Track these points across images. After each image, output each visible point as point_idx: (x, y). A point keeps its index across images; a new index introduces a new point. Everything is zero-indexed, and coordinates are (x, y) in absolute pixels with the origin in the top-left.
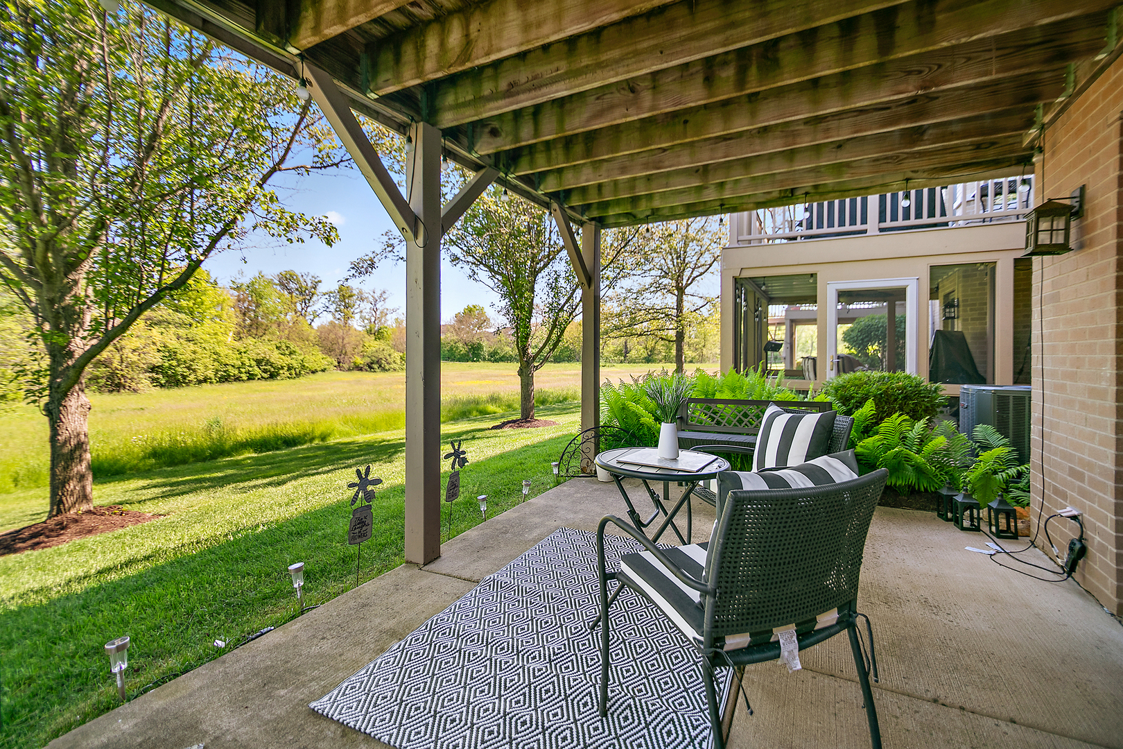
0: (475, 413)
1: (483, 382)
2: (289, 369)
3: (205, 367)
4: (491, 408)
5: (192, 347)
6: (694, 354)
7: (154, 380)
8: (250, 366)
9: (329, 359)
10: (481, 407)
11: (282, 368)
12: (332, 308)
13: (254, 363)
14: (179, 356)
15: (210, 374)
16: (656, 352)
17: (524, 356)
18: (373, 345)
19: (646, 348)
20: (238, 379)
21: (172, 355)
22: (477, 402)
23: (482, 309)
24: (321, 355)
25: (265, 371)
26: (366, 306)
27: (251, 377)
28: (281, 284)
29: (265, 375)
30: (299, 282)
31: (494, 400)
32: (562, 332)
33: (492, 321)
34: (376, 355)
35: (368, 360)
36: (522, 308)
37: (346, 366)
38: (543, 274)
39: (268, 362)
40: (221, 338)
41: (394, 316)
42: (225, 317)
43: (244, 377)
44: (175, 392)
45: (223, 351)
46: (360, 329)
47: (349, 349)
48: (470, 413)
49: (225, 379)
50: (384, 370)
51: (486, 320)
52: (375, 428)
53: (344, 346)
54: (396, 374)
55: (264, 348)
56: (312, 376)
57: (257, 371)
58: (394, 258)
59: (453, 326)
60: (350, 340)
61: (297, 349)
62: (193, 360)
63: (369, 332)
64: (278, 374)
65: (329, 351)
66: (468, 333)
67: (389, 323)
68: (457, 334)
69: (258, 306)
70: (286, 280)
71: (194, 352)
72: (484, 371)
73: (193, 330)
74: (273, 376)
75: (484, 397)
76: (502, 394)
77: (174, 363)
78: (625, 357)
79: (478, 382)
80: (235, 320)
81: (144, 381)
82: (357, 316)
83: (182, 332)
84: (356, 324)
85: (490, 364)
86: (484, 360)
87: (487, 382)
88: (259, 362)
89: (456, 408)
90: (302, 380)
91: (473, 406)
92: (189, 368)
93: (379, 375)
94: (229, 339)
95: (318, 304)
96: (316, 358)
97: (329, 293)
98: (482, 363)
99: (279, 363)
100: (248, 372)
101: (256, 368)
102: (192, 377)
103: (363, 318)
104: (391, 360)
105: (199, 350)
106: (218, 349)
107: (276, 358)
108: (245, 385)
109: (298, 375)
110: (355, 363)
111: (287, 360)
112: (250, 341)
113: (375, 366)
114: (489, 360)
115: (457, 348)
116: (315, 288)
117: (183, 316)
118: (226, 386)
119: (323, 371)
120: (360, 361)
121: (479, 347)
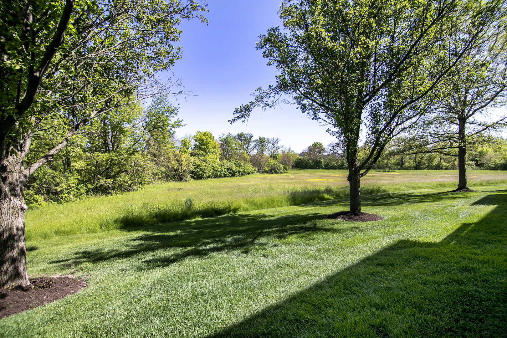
0: (317, 199)
1: (322, 180)
2: (239, 172)
3: (209, 172)
4: (326, 196)
5: (205, 164)
6: (448, 165)
7: (192, 177)
8: (225, 171)
9: (255, 168)
10: (321, 195)
11: (236, 172)
12: (257, 147)
13: (226, 170)
14: (200, 167)
15: (211, 174)
16: (422, 163)
17: (352, 167)
18: (272, 162)
19: (415, 161)
20: (221, 177)
21: (198, 167)
22: (318, 192)
23: (321, 144)
24: (251, 167)
25: (230, 173)
26: (270, 145)
27: (225, 176)
28: (238, 138)
29: (230, 175)
30: (245, 137)
31: (328, 191)
32: (382, 148)
33: (326, 150)
34: (273, 166)
35: (270, 168)
36: (351, 131)
37: (261, 171)
38: (367, 106)
39: (231, 170)
40: (215, 160)
41: (281, 149)
42: (216, 152)
43: (223, 175)
44: (199, 182)
45: (215, 165)
46: (268, 155)
47: (262, 164)
48: (314, 199)
49: (216, 176)
50: (277, 173)
51: (323, 149)
52: (261, 207)
53: (260, 162)
54: (281, 175)
55: (230, 164)
56: (248, 175)
57: (227, 173)
58: (263, 105)
59: (307, 153)
60: (263, 160)
61: (242, 164)
62: (205, 169)
63: (271, 157)
64: (235, 175)
65: (254, 164)
66: (314, 155)
67: (279, 152)
68: (309, 156)
69: (229, 147)
70: (240, 136)
71: (205, 166)
72: (322, 174)
73: (206, 157)
74: (233, 175)
75: (323, 189)
76: (333, 188)
77: (199, 170)
78: (402, 166)
79: (319, 180)
80: (220, 153)
81: (189, 177)
82: (267, 150)
83: (202, 158)
84: (266, 153)
85: (325, 170)
86: (322, 168)
87: (324, 180)
88: (228, 170)
89: (306, 196)
90: (244, 177)
91: (315, 195)
92: (203, 172)
93: (275, 175)
94: (218, 160)
95: (252, 146)
96: (250, 168)
97: (256, 141)
98: (321, 170)
99: (235, 170)
100: (224, 174)
101: (227, 172)
102: (204, 176)
103: (269, 151)
104: (280, 169)
105: (207, 165)
106: (213, 164)
107: (234, 167)
108: (223, 179)
109: (242, 175)
110: (265, 170)
111: (238, 169)
112: (225, 161)
113: (273, 171)
114: (325, 168)
115: (309, 162)
116: (250, 139)
117: (202, 152)
118: (216, 179)
119: (252, 173)
120: (266, 169)
121: (320, 162)
